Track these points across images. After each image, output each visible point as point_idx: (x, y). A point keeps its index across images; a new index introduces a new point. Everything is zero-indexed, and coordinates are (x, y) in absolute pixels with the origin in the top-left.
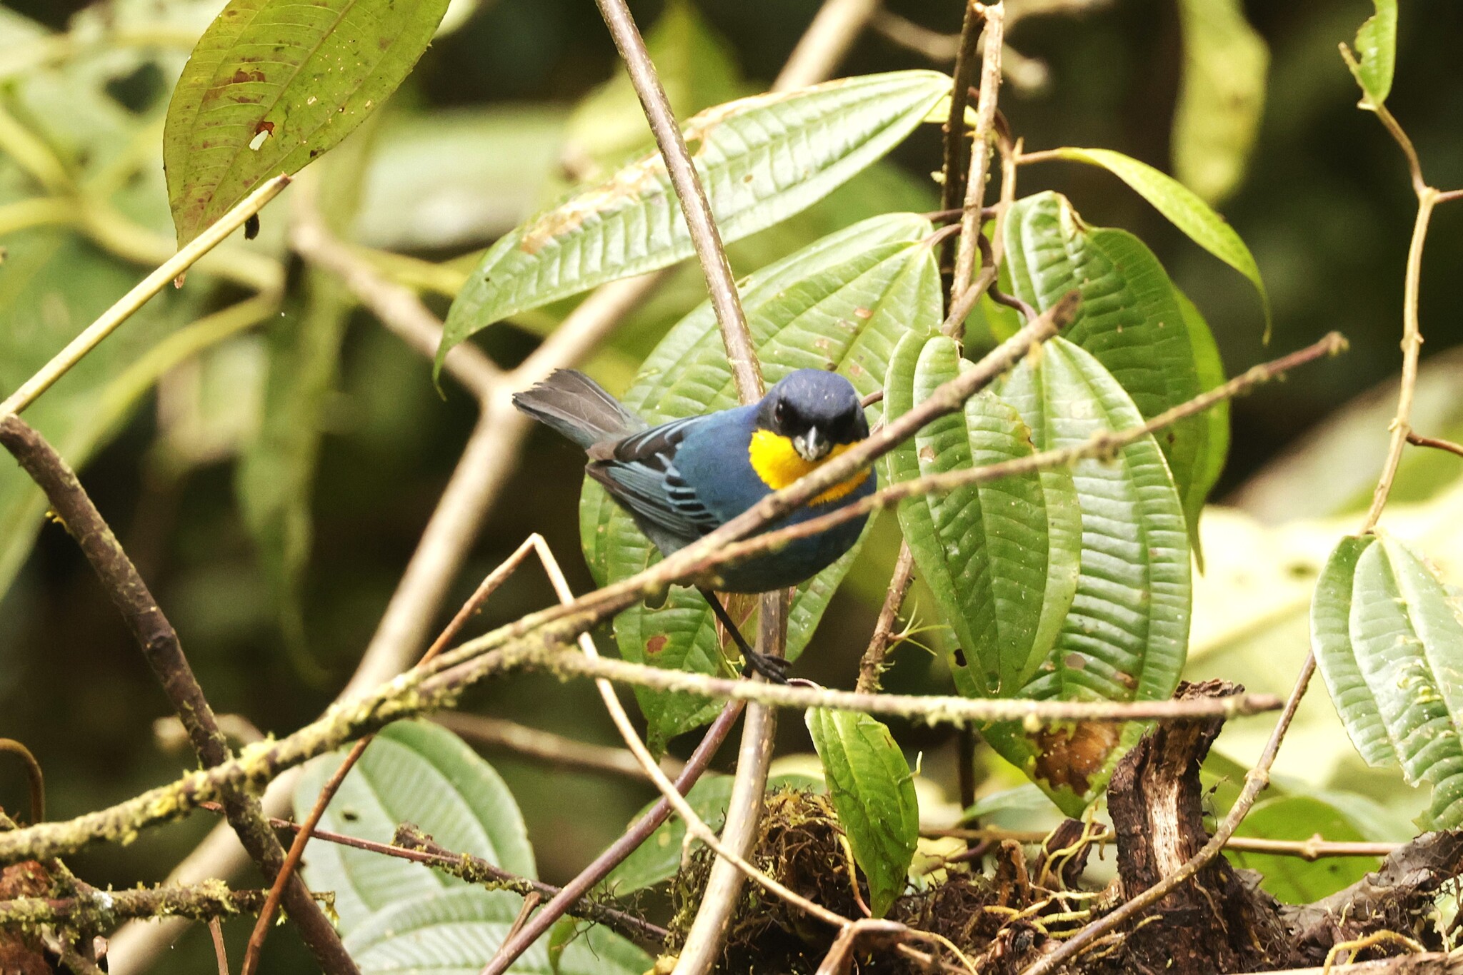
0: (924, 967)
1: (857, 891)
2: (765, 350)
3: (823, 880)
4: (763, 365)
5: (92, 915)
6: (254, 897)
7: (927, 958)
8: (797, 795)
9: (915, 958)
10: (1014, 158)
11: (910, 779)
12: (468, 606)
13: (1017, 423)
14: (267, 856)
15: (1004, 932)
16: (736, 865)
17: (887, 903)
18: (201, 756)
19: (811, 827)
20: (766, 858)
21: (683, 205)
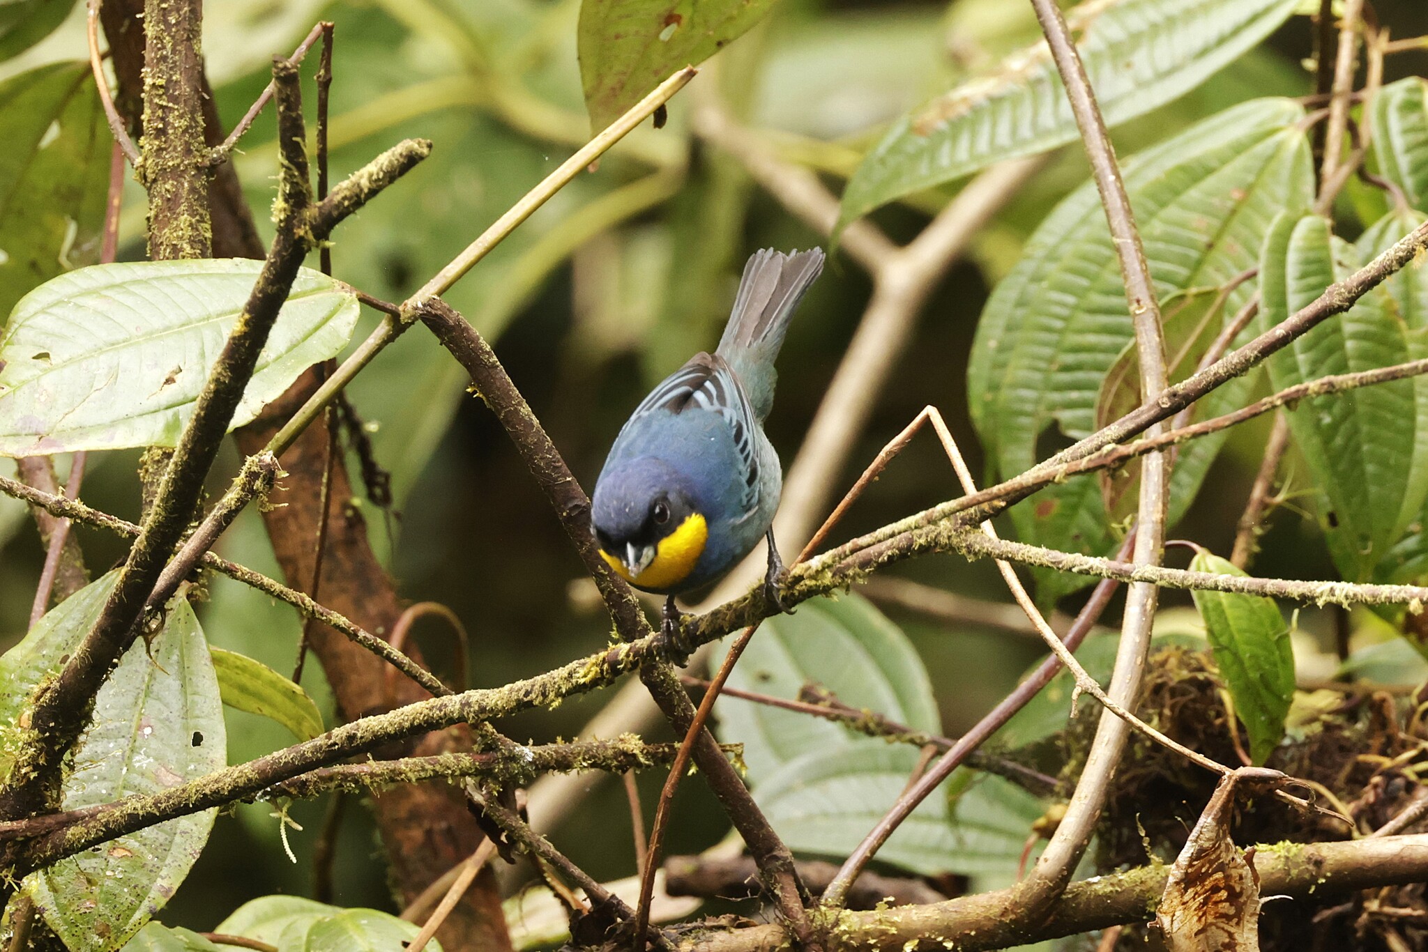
0: (1301, 810)
1: (1237, 742)
2: (1145, 230)
3: (1205, 732)
4: (1145, 244)
5: (514, 769)
6: (666, 749)
7: (1304, 803)
8: (1180, 652)
9: (1293, 802)
10: (1380, 46)
11: (1287, 636)
12: (866, 474)
13: (1386, 297)
14: (678, 712)
15: (1376, 779)
16: (1122, 716)
17: (1265, 752)
18: (614, 616)
19: (1193, 681)
20: (1151, 711)
21: (1068, 93)
